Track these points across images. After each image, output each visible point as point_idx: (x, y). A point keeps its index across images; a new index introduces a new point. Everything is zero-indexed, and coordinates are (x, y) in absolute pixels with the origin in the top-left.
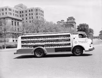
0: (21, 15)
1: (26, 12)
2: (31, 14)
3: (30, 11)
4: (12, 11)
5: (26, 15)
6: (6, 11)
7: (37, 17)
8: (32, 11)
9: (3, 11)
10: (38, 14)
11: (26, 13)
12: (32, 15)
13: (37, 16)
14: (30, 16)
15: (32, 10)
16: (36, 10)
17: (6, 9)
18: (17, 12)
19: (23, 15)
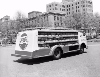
0: (68, 9)
1: (73, 5)
2: (77, 7)
3: (76, 4)
4: (59, 6)
5: (73, 9)
6: (53, 7)
7: (84, 10)
8: (78, 4)
9: (50, 7)
10: (85, 6)
11: (73, 7)
12: (79, 7)
13: (84, 8)
14: (77, 9)
15: (78, 2)
16: (82, 2)
17: (53, 4)
18: (64, 6)
19: (70, 9)
